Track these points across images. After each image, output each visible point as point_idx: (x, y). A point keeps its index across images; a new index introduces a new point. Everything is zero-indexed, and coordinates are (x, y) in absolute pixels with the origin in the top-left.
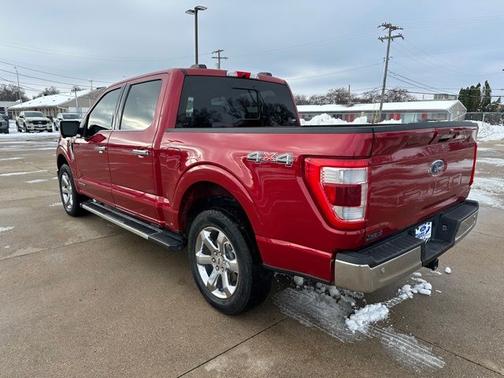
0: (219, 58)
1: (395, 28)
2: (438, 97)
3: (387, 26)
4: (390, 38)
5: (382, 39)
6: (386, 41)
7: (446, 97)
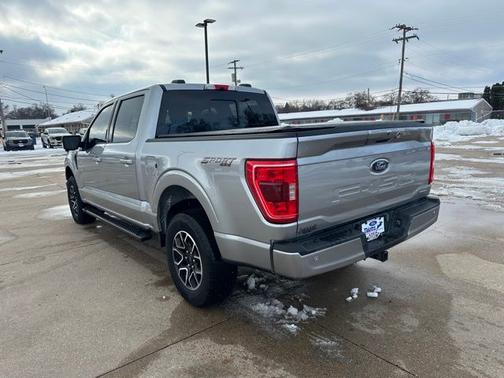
0: (235, 68)
1: (409, 29)
2: (463, 96)
3: (401, 27)
4: (405, 39)
5: (396, 41)
6: (401, 42)
7: (471, 96)
